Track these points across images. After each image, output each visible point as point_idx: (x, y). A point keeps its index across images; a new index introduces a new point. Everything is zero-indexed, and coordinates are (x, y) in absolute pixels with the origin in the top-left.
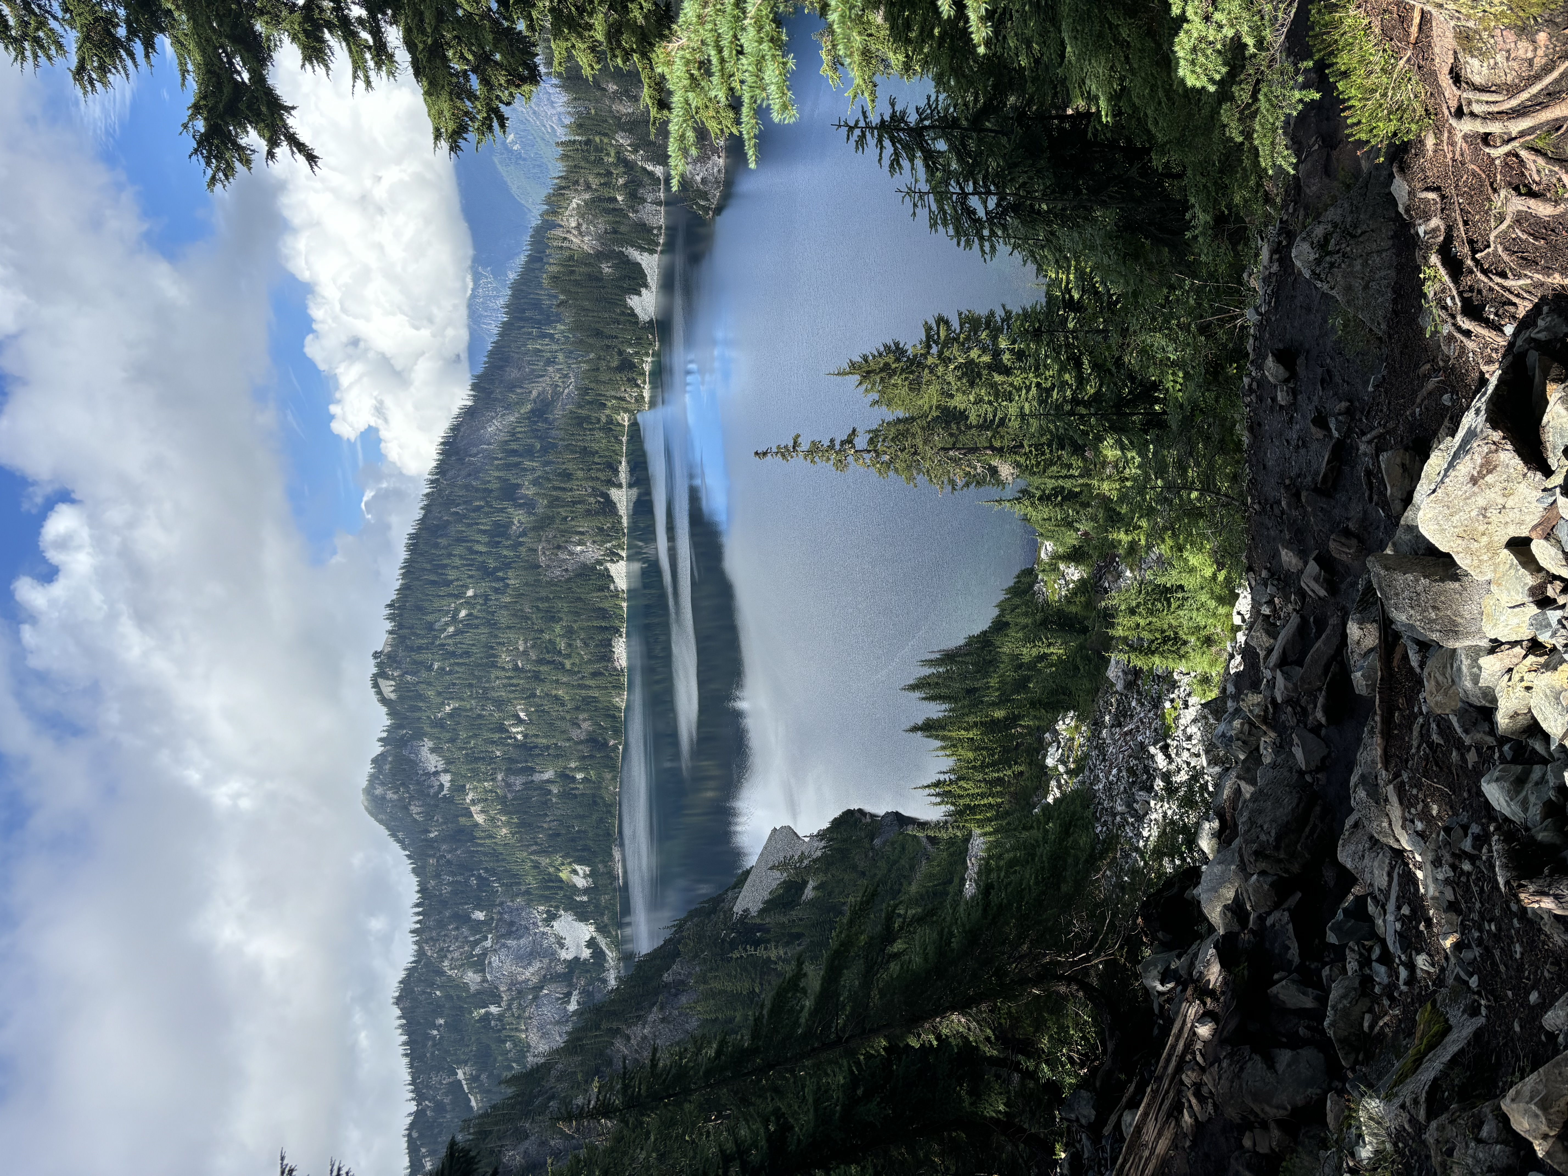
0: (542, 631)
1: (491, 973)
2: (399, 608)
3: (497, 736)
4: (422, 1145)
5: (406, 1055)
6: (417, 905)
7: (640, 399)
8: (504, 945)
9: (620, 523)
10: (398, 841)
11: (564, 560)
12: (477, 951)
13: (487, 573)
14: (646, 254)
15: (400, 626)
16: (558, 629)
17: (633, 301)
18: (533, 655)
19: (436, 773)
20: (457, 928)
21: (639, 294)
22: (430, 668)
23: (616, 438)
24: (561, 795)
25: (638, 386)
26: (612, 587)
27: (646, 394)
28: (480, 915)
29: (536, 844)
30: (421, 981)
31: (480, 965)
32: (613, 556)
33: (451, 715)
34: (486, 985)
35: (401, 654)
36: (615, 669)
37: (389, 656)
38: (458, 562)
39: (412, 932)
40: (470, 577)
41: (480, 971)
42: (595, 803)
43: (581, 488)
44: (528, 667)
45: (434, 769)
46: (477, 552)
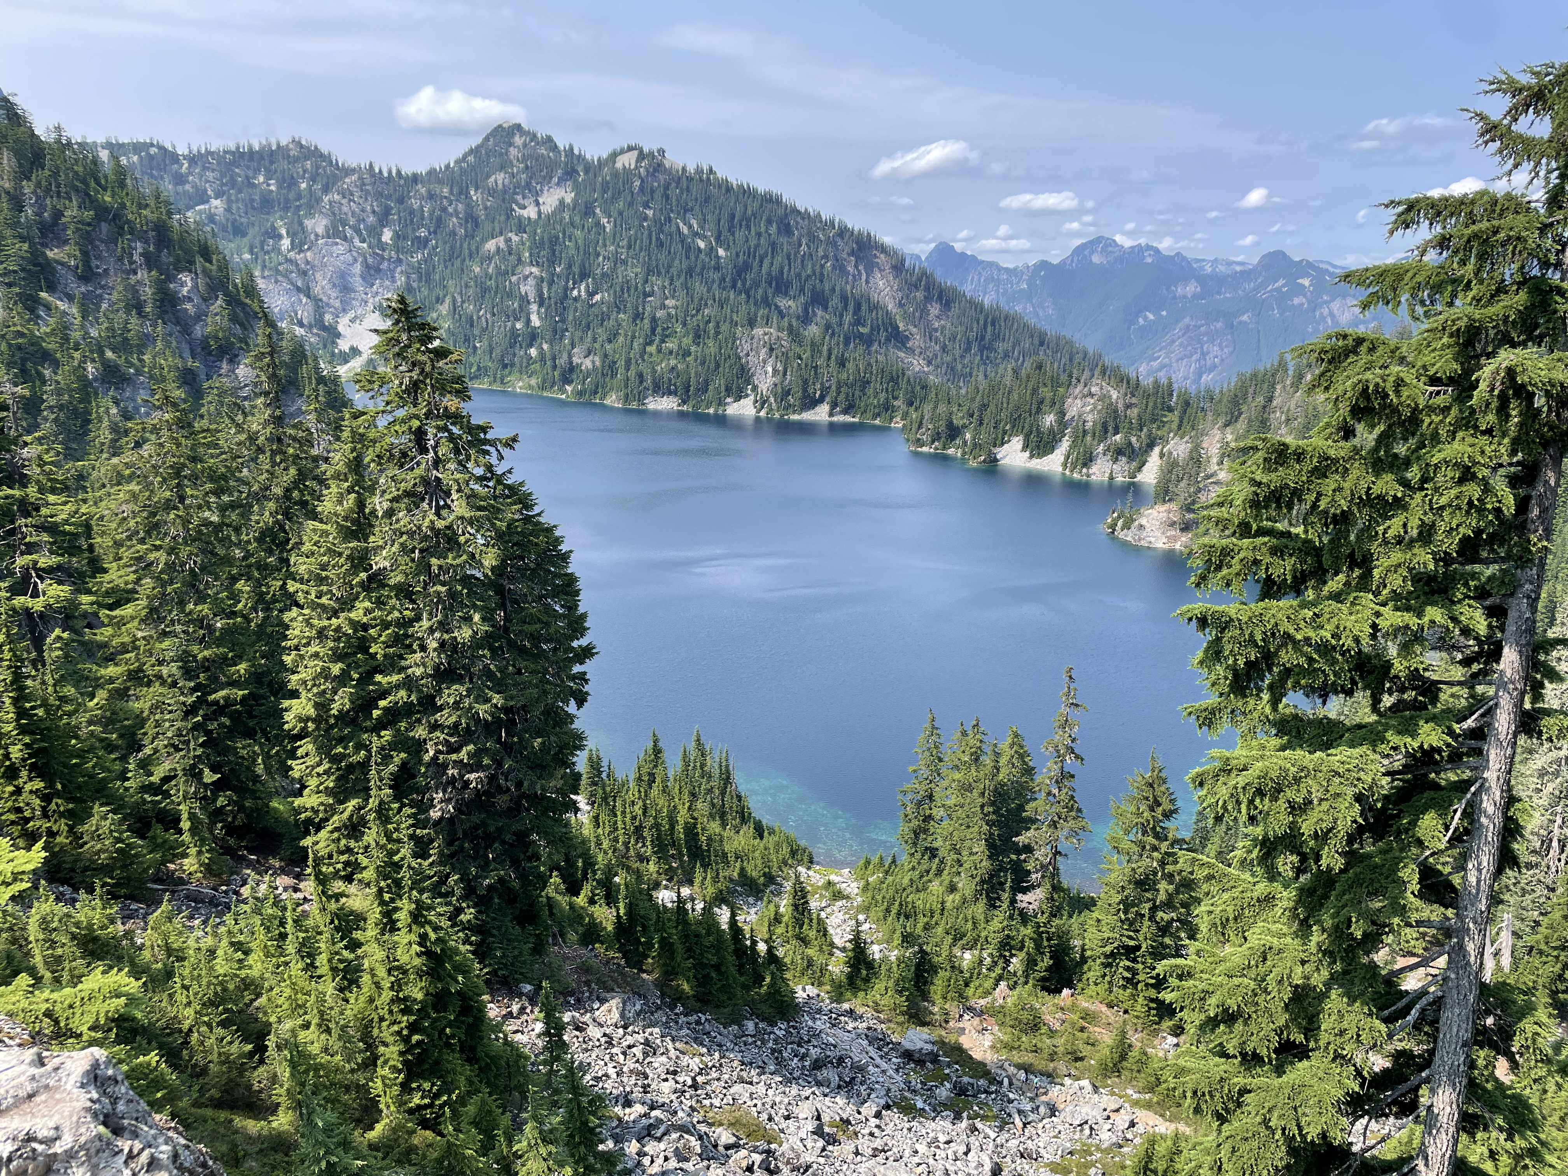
0: (684, 324)
1: (326, 244)
2: (708, 179)
3: (576, 269)
4: (141, 157)
5: (238, 148)
6: (399, 172)
7: (920, 443)
8: (355, 260)
9: (794, 412)
10: (465, 156)
11: (758, 353)
12: (349, 232)
13: (741, 270)
14: (1062, 459)
15: (690, 179)
16: (687, 341)
17: (1017, 442)
18: (660, 314)
19: (537, 204)
20: (374, 212)
21: (1024, 450)
22: (646, 206)
23: (878, 415)
24: (513, 331)
25: (933, 442)
26: (729, 400)
27: (925, 449)
28: (387, 236)
29: (463, 302)
30: (318, 168)
31: (334, 232)
32: (762, 403)
33: (598, 224)
34: (313, 237)
35: (662, 177)
36: (645, 398)
37: (660, 165)
38: (753, 243)
39: (371, 165)
40: (737, 255)
41: (327, 232)
42: (505, 366)
43: (830, 374)
44: (648, 309)
45: (541, 201)
46: (761, 261)
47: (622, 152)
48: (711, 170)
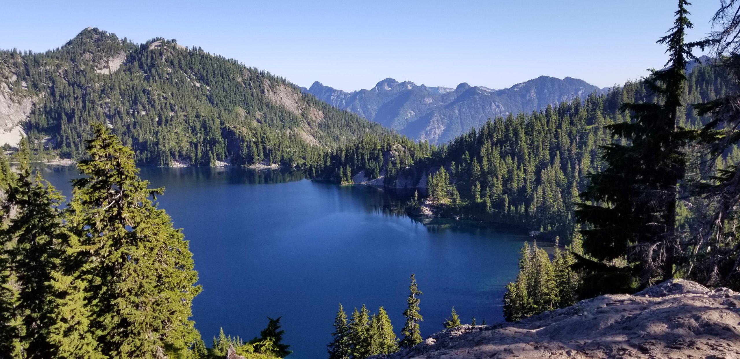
2: (199, 54)
15: (189, 53)
35: (174, 52)
37: (173, 47)
39: (15, 49)
45: (110, 65)
47: (153, 41)
48: (200, 48)
